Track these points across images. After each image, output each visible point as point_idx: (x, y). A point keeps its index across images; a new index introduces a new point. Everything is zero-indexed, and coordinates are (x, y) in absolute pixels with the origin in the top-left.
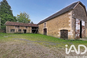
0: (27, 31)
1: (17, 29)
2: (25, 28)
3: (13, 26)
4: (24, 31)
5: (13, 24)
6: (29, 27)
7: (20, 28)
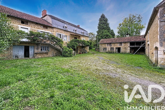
0: (122, 50)
1: (108, 48)
2: (118, 46)
3: (105, 44)
4: (117, 50)
5: (105, 42)
6: (125, 43)
7: (113, 46)
